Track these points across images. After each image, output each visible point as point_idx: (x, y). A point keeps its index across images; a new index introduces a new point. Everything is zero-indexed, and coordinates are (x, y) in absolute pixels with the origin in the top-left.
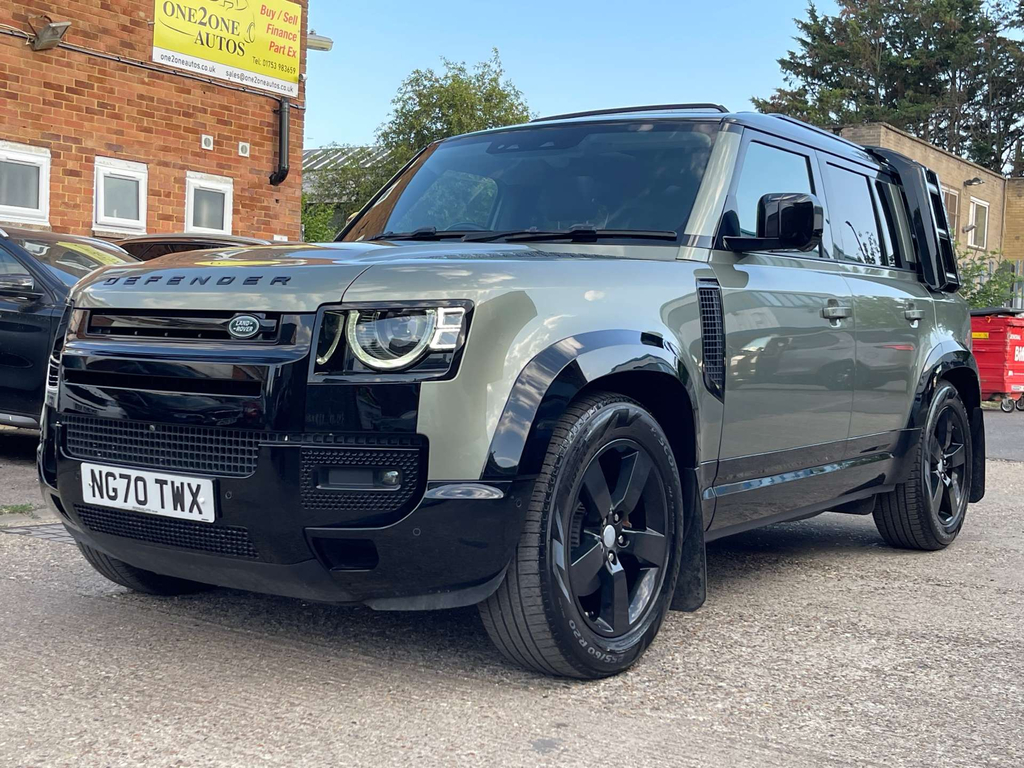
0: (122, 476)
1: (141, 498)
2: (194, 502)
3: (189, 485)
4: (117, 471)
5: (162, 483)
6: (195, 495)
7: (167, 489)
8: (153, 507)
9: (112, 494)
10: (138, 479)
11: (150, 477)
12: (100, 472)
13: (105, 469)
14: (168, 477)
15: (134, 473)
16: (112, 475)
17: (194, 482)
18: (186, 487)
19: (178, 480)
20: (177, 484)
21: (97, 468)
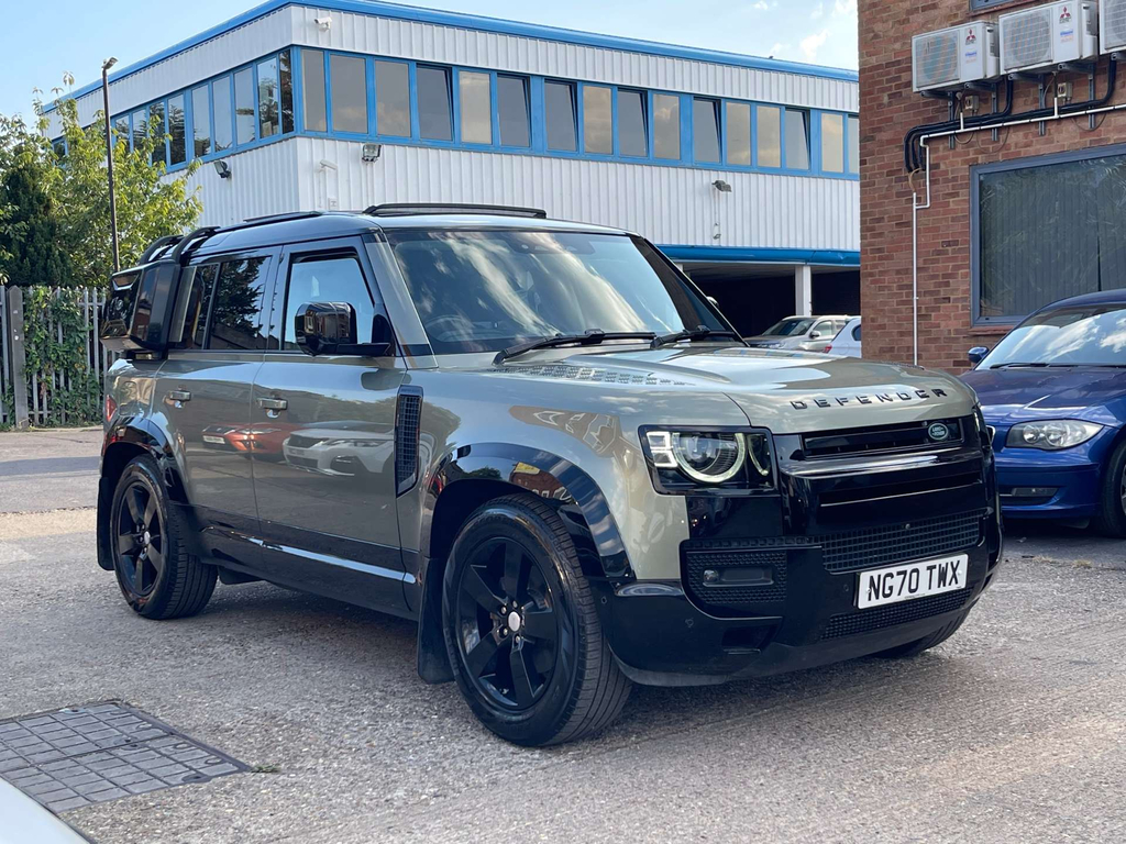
0: (899, 573)
1: (913, 587)
2: (954, 576)
3: (952, 563)
4: (893, 570)
5: (931, 568)
6: (954, 570)
7: (936, 572)
8: (923, 591)
9: (887, 592)
10: (914, 571)
11: (922, 566)
12: (879, 576)
13: (883, 572)
14: (936, 562)
15: (908, 568)
16: (891, 575)
17: (954, 559)
18: (949, 566)
19: (943, 562)
20: (944, 565)
21: (875, 574)
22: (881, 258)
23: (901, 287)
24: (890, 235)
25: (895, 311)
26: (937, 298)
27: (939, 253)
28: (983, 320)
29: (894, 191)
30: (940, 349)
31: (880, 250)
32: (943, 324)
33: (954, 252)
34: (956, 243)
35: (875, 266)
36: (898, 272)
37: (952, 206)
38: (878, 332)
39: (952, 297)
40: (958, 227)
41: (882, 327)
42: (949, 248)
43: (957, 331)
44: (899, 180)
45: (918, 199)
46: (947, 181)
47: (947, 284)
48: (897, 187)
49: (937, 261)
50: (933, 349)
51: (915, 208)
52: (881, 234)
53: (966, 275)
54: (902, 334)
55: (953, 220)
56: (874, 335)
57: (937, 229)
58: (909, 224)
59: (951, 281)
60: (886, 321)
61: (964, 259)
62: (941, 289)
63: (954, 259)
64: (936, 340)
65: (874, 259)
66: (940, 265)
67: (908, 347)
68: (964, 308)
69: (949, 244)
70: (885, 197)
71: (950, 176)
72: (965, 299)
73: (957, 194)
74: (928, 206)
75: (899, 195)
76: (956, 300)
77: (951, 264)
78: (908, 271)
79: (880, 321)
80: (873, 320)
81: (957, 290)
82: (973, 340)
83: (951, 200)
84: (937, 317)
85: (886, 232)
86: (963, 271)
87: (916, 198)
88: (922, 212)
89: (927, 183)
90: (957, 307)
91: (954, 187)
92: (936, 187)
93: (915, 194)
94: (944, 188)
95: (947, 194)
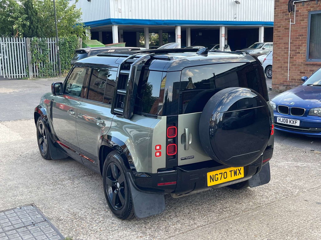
22: (279, 39)
23: (285, 48)
24: (282, 32)
25: (283, 55)
26: (296, 53)
27: (297, 38)
28: (310, 60)
29: (284, 18)
30: (296, 68)
31: (279, 36)
32: (297, 60)
33: (302, 38)
34: (303, 35)
35: (277, 41)
36: (284, 43)
37: (302, 24)
38: (277, 61)
39: (300, 52)
40: (303, 30)
41: (279, 60)
42: (300, 37)
43: (301, 63)
44: (286, 15)
45: (292, 21)
46: (301, 16)
47: (299, 48)
48: (285, 17)
49: (296, 41)
50: (294, 68)
51: (290, 24)
52: (280, 32)
53: (305, 46)
54: (285, 63)
55: (302, 28)
56: (276, 62)
57: (297, 31)
58: (288, 29)
59: (300, 47)
60: (280, 58)
61: (305, 41)
62: (297, 49)
63: (301, 40)
64: (295, 65)
65: (277, 39)
66: (297, 42)
67: (287, 67)
68: (304, 56)
69: (300, 36)
70: (282, 20)
71: (302, 14)
72: (304, 53)
73: (304, 20)
74: (294, 23)
75: (286, 19)
76: (302, 53)
77: (301, 42)
78: (288, 43)
79: (279, 58)
80: (276, 58)
81: (302, 50)
82: (306, 66)
83: (302, 22)
84: (296, 58)
85: (281, 31)
86: (304, 44)
87: (291, 21)
88: (293, 25)
89: (295, 16)
90: (302, 55)
91: (303, 18)
92: (297, 18)
93: (291, 19)
94: (300, 18)
95: (300, 20)
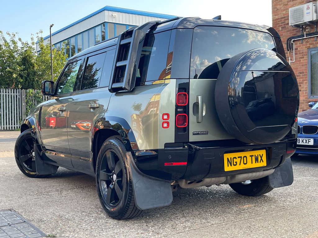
28: (312, 97)
33: (303, 75)
34: (303, 73)
37: (302, 61)
40: (304, 68)
42: (301, 75)
43: (303, 100)
46: (300, 53)
51: (290, 62)
53: (307, 83)
55: (302, 65)
57: (297, 68)
59: (301, 85)
61: (306, 78)
63: (302, 78)
68: (306, 93)
69: (301, 73)
72: (306, 90)
73: (303, 58)
74: (294, 61)
76: (303, 91)
77: (301, 80)
81: (303, 87)
83: (301, 59)
86: (305, 81)
87: (290, 59)
88: (292, 63)
89: (294, 54)
90: (304, 93)
91: (302, 55)
92: (296, 56)
93: (290, 58)
94: (299, 56)
95: (300, 58)
